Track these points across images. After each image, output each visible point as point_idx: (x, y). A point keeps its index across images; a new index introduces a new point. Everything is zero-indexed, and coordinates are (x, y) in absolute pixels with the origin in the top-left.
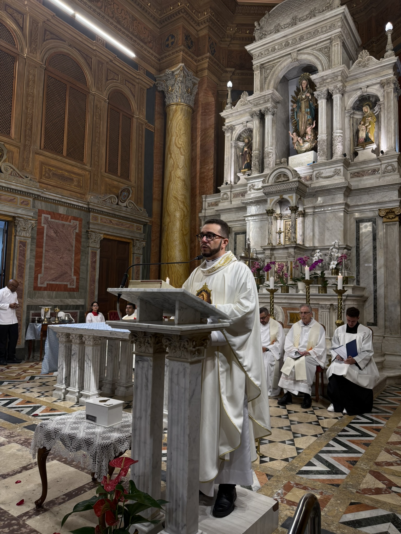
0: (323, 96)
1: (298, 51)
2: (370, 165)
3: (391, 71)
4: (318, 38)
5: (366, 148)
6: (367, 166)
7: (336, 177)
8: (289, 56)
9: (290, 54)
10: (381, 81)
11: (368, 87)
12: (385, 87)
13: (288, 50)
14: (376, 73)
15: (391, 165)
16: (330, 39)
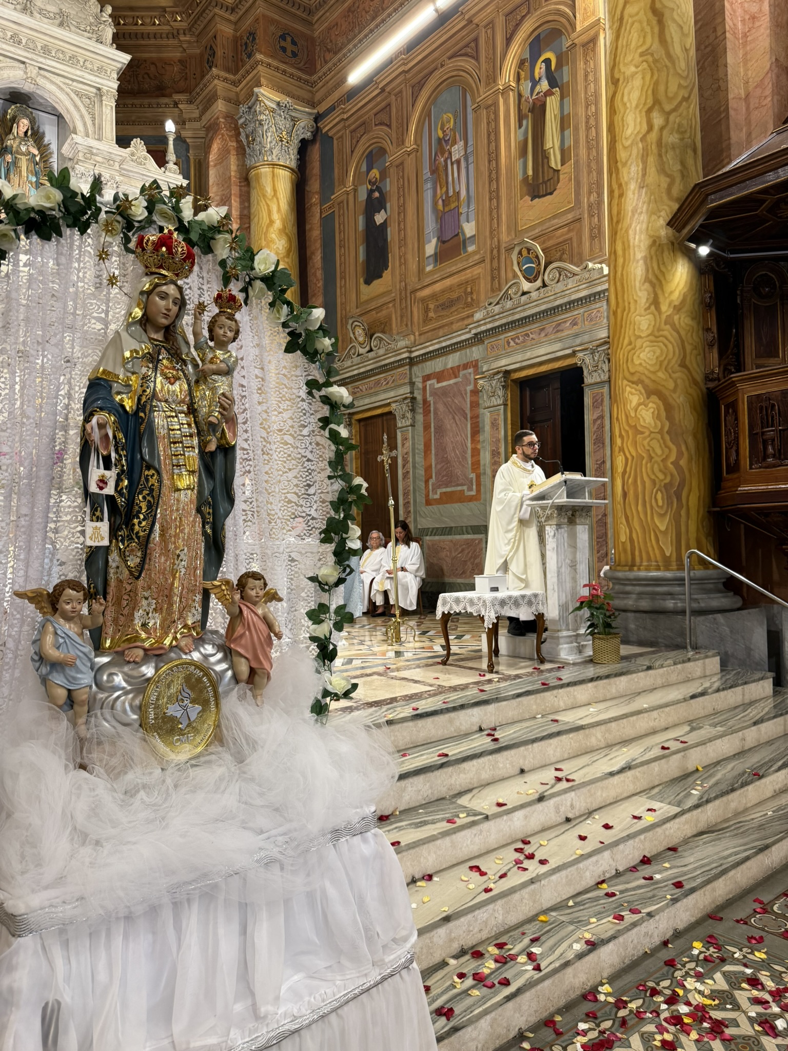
1: (40, 68)
4: (78, 73)
8: (22, 66)
9: (23, 63)
13: (20, 53)
16: (99, 89)
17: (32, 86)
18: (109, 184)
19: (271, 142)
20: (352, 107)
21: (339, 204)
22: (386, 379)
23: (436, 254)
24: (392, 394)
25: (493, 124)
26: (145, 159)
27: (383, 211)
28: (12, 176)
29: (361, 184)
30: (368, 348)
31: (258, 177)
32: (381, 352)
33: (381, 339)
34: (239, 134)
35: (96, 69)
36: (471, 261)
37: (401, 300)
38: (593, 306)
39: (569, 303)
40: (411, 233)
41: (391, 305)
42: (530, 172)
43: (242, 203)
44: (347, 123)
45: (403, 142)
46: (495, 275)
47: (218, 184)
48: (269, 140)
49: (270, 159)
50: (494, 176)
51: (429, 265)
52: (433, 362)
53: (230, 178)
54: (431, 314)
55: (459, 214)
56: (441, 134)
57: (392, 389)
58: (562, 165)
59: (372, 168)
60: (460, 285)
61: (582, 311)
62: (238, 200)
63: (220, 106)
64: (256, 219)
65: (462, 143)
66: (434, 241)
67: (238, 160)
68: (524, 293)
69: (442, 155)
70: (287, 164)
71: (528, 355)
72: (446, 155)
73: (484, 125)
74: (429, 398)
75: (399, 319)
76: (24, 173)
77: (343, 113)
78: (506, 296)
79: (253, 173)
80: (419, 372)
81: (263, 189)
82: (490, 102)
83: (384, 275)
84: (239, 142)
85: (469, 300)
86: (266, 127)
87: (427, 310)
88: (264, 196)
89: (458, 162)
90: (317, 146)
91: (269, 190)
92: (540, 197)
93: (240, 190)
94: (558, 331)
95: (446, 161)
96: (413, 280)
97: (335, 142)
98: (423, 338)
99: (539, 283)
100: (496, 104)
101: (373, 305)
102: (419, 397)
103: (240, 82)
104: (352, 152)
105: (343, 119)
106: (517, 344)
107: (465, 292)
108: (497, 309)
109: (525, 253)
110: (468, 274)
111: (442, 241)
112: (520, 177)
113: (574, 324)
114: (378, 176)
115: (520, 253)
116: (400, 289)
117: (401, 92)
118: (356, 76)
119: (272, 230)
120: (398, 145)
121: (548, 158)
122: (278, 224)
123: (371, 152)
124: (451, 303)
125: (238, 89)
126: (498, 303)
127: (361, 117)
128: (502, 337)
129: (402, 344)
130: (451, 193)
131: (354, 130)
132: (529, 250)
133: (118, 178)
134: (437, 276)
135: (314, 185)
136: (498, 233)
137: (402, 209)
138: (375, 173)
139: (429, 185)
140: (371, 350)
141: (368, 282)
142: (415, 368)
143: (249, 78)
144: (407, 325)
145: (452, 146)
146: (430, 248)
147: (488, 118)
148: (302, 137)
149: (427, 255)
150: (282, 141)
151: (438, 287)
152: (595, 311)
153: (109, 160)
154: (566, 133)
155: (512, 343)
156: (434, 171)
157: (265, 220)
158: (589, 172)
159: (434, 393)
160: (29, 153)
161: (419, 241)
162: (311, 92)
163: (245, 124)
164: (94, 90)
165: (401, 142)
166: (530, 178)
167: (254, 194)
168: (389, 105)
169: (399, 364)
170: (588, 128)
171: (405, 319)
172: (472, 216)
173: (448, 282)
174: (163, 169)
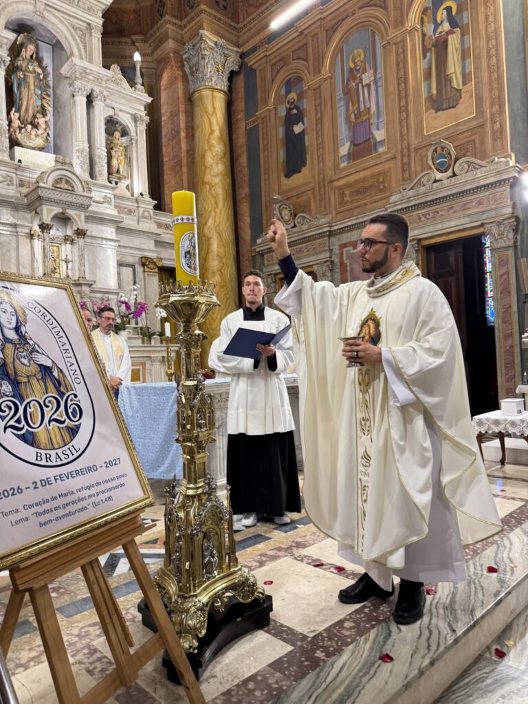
0: (85, 93)
2: (127, 203)
3: (143, 109)
4: (74, 10)
5: (122, 181)
6: (123, 202)
7: (106, 205)
10: (136, 114)
11: (121, 111)
12: (138, 123)
14: (129, 101)
15: (148, 212)
16: (89, 24)
17: (40, 18)
18: (99, 97)
19: (211, 72)
20: (273, 47)
21: (262, 119)
22: (306, 248)
23: (349, 154)
24: (313, 258)
25: (402, 56)
26: (121, 80)
27: (300, 124)
28: (23, 89)
29: (281, 103)
30: (292, 225)
31: (201, 98)
32: (305, 227)
33: (304, 218)
34: (183, 66)
35: (87, 8)
36: (383, 158)
37: (320, 189)
38: (497, 190)
39: (477, 188)
40: (328, 140)
41: (310, 192)
42: (434, 92)
43: (187, 117)
44: (269, 59)
45: (319, 72)
46: (405, 168)
47: (168, 104)
48: (209, 70)
49: (210, 84)
50: (403, 94)
51: (344, 162)
52: (349, 234)
53: (178, 99)
54: (347, 198)
55: (370, 124)
56: (352, 65)
57: (313, 255)
58: (463, 85)
59: (290, 92)
60: (372, 176)
61: (487, 193)
62: (184, 115)
63: (170, 44)
64: (200, 130)
65: (372, 71)
66: (347, 145)
67: (183, 85)
68: (436, 181)
69: (354, 79)
70: (222, 88)
71: (439, 227)
72: (357, 80)
73: (393, 57)
74: (346, 261)
75: (318, 203)
76: (32, 87)
77: (267, 51)
78: (420, 183)
79: (197, 95)
80: (336, 242)
81: (205, 107)
82: (398, 40)
83: (303, 170)
84: (184, 72)
85: (382, 187)
86: (207, 60)
87: (343, 195)
88: (206, 112)
89: (369, 86)
90: (241, 77)
91: (210, 107)
92: (444, 110)
93: (186, 108)
94: (465, 209)
95: (357, 85)
96: (330, 173)
97: (258, 73)
98: (339, 217)
99: (450, 173)
100: (404, 41)
101: (295, 193)
102: (337, 261)
103: (185, 26)
104: (273, 80)
105: (266, 56)
106: (428, 219)
107: (378, 181)
108: (411, 193)
109: (439, 150)
110: (380, 168)
111: (354, 144)
112: (424, 95)
113: (480, 203)
114: (296, 98)
115: (435, 151)
116: (319, 180)
117: (317, 34)
118: (276, 24)
119: (212, 137)
120: (315, 74)
121: (451, 81)
122: (217, 133)
123: (289, 80)
124: (365, 190)
125: (183, 32)
126: (412, 189)
127: (280, 54)
128: (414, 214)
129: (323, 220)
130: (362, 108)
131: (275, 64)
132: (443, 149)
133: (105, 93)
134: (352, 170)
135: (240, 106)
136: (408, 137)
137: (320, 121)
138: (293, 96)
139: (342, 103)
140: (295, 226)
141: (288, 176)
142: (333, 239)
143: (193, 23)
144: (325, 207)
145: (362, 73)
146: (344, 150)
147: (397, 51)
148: (231, 69)
149: (341, 155)
150: (218, 71)
151: (352, 178)
152: (499, 194)
153: (98, 79)
154: (467, 61)
155: (423, 218)
156: (347, 92)
157: (208, 130)
158: (491, 90)
159: (350, 257)
160: (34, 72)
161: (334, 145)
162: (237, 36)
163: (189, 59)
164: (85, 25)
165: (318, 71)
166: (434, 96)
167: (198, 111)
168: (306, 44)
169: (321, 235)
170: (489, 57)
171: (323, 202)
172: (381, 125)
173: (362, 174)
174: (133, 88)
